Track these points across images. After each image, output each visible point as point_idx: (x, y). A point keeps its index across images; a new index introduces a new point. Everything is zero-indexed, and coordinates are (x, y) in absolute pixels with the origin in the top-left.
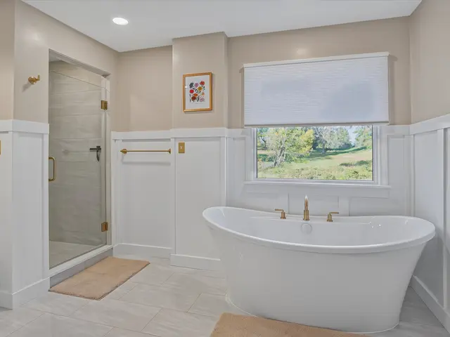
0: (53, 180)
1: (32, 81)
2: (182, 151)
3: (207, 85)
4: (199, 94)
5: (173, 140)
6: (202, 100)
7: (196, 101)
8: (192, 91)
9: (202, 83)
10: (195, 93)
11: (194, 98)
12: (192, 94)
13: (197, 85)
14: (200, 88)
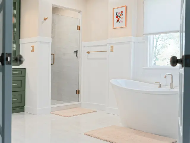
0: (53, 64)
1: (45, 19)
2: (112, 51)
3: (124, 13)
4: (120, 18)
5: (108, 45)
6: (122, 21)
7: (119, 22)
8: (117, 17)
9: (122, 12)
10: (118, 18)
11: (118, 21)
12: (117, 19)
13: (119, 13)
14: (121, 15)
